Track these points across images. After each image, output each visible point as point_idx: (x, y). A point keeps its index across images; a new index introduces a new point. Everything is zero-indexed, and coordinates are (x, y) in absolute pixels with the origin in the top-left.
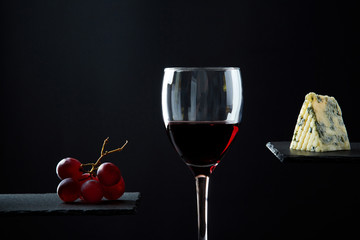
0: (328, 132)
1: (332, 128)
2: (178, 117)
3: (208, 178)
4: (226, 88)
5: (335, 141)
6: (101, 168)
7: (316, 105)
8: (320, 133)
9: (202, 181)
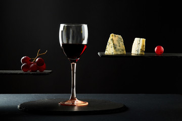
0: (118, 47)
1: (119, 46)
2: (65, 42)
3: (75, 64)
4: (82, 32)
5: (120, 50)
6: (37, 60)
7: (114, 38)
8: (115, 48)
9: (73, 65)
